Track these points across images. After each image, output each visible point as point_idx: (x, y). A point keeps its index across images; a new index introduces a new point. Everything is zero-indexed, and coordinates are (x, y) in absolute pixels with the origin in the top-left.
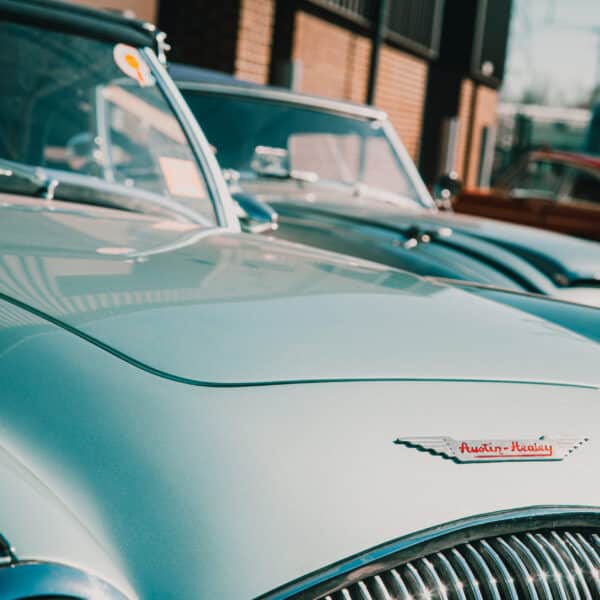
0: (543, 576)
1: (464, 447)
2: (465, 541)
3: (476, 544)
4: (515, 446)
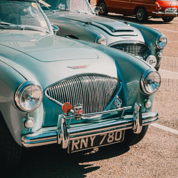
0: (83, 81)
1: (75, 67)
2: (74, 77)
3: (76, 78)
4: (81, 66)
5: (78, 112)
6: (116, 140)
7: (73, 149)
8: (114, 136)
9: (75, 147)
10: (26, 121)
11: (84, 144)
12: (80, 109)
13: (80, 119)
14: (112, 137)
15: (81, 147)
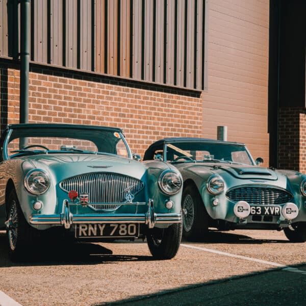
5: (84, 200)
6: (129, 233)
7: (80, 234)
8: (127, 229)
9: (82, 232)
10: (34, 203)
11: (93, 231)
12: (86, 197)
13: (86, 206)
14: (124, 229)
15: (90, 234)
